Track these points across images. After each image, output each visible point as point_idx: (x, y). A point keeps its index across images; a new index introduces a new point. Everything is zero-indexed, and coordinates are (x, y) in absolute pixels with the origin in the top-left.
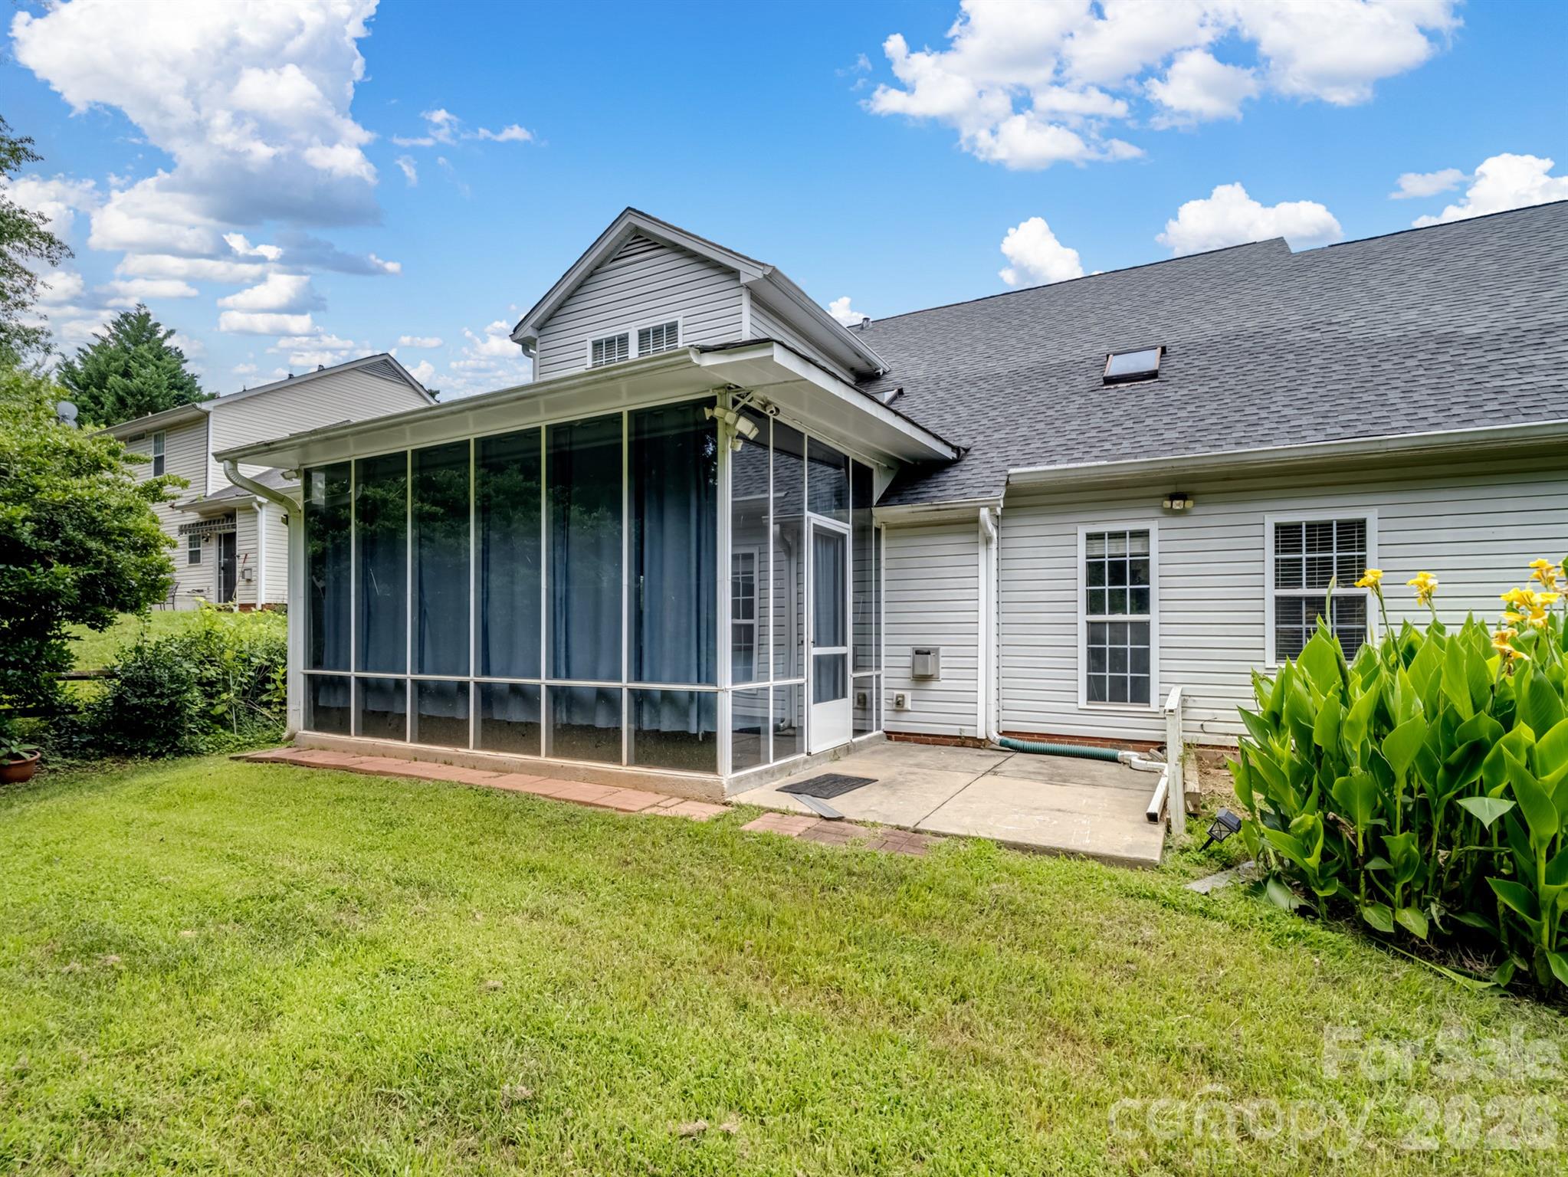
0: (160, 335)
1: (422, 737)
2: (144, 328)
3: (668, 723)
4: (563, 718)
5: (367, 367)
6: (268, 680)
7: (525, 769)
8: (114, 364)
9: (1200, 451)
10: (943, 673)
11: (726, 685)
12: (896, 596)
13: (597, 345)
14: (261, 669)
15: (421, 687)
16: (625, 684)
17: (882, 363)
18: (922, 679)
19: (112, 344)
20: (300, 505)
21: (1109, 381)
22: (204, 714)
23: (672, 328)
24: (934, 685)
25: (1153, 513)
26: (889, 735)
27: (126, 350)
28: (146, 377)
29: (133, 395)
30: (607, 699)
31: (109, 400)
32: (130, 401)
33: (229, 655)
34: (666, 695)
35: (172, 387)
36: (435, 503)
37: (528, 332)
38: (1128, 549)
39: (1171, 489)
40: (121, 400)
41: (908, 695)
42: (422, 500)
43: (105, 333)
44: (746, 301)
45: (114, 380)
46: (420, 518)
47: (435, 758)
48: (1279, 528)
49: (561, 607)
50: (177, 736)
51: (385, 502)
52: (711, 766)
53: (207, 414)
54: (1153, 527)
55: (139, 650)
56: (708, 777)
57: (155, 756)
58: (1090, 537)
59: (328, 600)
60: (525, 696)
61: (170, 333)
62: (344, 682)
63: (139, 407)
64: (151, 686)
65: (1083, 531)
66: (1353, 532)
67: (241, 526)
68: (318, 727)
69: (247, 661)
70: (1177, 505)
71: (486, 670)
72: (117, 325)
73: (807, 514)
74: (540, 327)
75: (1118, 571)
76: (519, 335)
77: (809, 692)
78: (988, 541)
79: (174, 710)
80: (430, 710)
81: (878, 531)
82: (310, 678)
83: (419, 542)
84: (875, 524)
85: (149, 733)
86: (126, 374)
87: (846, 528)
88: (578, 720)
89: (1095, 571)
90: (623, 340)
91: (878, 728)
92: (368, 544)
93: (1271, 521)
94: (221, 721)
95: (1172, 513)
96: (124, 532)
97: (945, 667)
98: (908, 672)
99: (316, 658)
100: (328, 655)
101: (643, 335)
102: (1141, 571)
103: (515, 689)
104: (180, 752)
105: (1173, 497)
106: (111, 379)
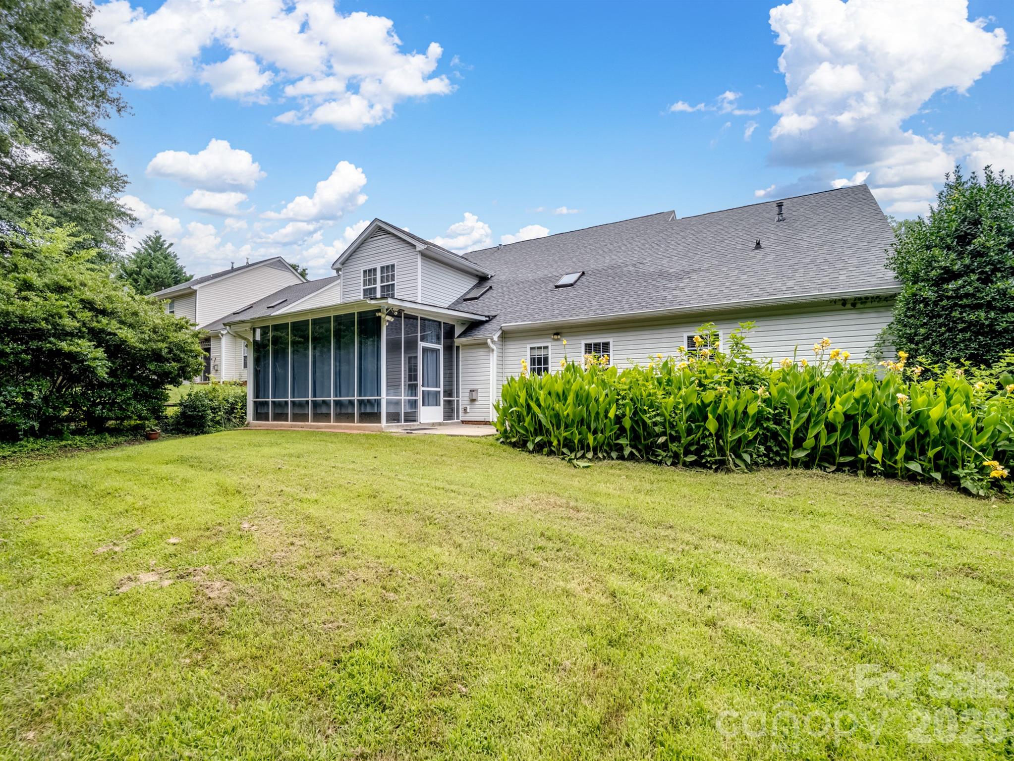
0: (165, 246)
1: (294, 420)
2: (158, 243)
3: (369, 410)
4: (338, 411)
5: (271, 264)
6: (234, 408)
7: (326, 427)
8: (144, 263)
9: (560, 319)
10: (479, 398)
11: (384, 397)
12: (465, 371)
13: (365, 272)
14: (232, 404)
15: (293, 402)
16: (356, 398)
17: (490, 273)
18: (473, 401)
19: (143, 250)
20: (251, 340)
21: (557, 287)
22: (212, 420)
23: (393, 266)
24: (477, 403)
25: (549, 340)
26: (463, 422)
27: (150, 254)
28: (160, 268)
29: (153, 277)
30: (351, 403)
31: (142, 281)
32: (152, 281)
33: (221, 398)
34: (369, 401)
35: (172, 273)
36: (300, 337)
37: (338, 265)
38: (542, 353)
39: (555, 332)
40: (148, 281)
41: (468, 407)
42: (295, 336)
43: (139, 246)
44: (419, 257)
45: (145, 271)
46: (294, 343)
47: (298, 426)
48: (586, 345)
49: (338, 374)
50: (205, 427)
51: (281, 337)
52: (379, 421)
53: (196, 291)
54: (549, 345)
55: (190, 395)
56: (378, 425)
57: (197, 434)
58: (531, 348)
59: (261, 375)
60: (326, 403)
61: (171, 244)
62: (267, 403)
63: (156, 284)
64: (194, 408)
65: (529, 346)
66: (606, 346)
67: (213, 344)
68: (257, 420)
69: (227, 401)
70: (556, 337)
71: (315, 396)
72: (146, 242)
73: (419, 342)
74: (343, 264)
75: (539, 360)
76: (335, 267)
77: (420, 402)
78: (493, 350)
79: (203, 417)
80: (297, 411)
81: (458, 348)
82: (255, 402)
83: (293, 352)
84: (456, 344)
85: (193, 425)
86: (150, 267)
87: (440, 347)
88: (343, 411)
89: (533, 361)
90: (375, 270)
91: (458, 418)
92: (276, 353)
93: (583, 342)
94: (218, 423)
95: (555, 340)
96: (191, 351)
97: (480, 397)
98: (468, 399)
99: (257, 394)
100: (261, 394)
101: (382, 268)
102: (546, 360)
103: (324, 401)
104: (204, 433)
105: (555, 334)
106: (143, 270)
